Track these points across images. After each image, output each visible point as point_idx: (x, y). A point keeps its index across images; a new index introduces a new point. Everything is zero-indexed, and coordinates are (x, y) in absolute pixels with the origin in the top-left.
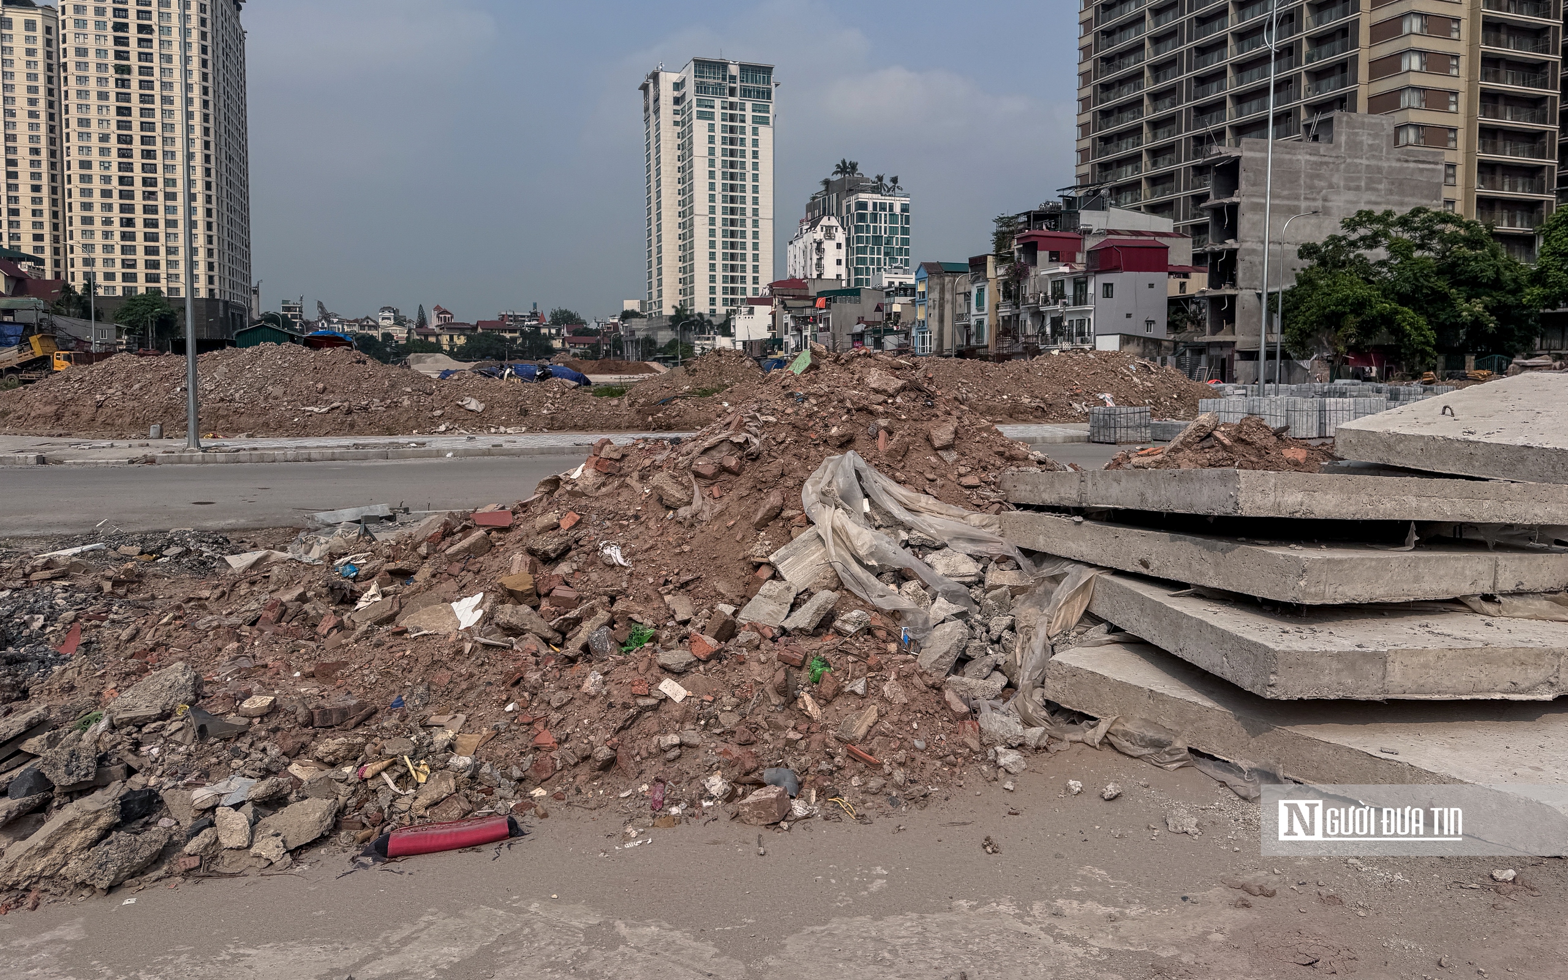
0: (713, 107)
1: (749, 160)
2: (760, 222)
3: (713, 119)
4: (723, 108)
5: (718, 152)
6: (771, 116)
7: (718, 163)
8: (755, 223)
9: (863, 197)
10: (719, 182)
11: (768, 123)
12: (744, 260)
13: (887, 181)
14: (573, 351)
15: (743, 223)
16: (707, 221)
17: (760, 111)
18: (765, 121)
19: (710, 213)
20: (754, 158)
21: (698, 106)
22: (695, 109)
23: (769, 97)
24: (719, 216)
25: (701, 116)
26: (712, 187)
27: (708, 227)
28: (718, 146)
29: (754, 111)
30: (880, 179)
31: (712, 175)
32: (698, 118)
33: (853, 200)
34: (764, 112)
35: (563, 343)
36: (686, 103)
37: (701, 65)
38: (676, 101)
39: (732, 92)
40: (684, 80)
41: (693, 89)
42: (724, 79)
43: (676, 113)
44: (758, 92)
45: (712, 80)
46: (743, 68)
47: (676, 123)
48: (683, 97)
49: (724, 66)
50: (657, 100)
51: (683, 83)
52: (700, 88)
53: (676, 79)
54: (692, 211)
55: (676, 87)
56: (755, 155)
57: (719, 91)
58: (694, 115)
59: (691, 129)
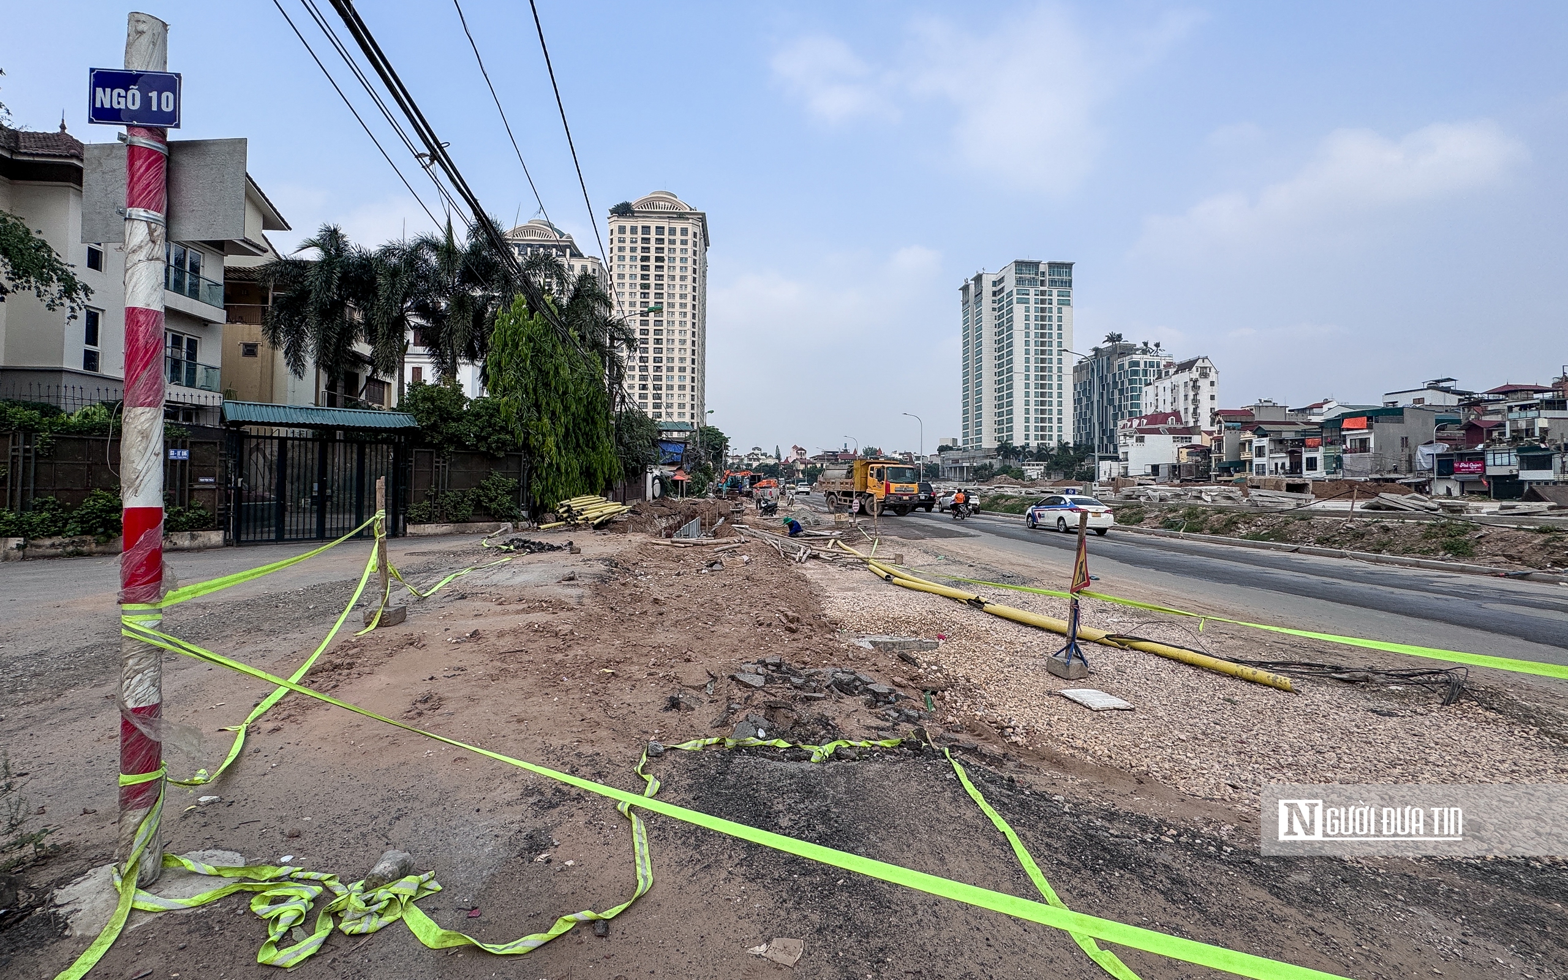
0: (1029, 294)
2: (1063, 377)
3: (1028, 303)
4: (1036, 295)
5: (1032, 326)
6: (1071, 299)
7: (1032, 335)
8: (1060, 378)
9: (1136, 357)
10: (1032, 348)
11: (1070, 305)
12: (1051, 405)
15: (1050, 378)
16: (1023, 377)
17: (1063, 296)
18: (1067, 304)
19: (1026, 371)
20: (1059, 329)
21: (1016, 294)
22: (1014, 297)
23: (1070, 286)
24: (1032, 373)
25: (1019, 301)
26: (1027, 352)
27: (1024, 382)
28: (1032, 322)
29: (1059, 296)
30: (1145, 345)
31: (1027, 343)
32: (1017, 303)
33: (1126, 360)
34: (1066, 297)
36: (1004, 294)
37: (1020, 265)
38: (994, 294)
39: (1042, 283)
40: (1003, 278)
41: (1014, 282)
42: (1037, 274)
43: (994, 302)
44: (1062, 282)
45: (1028, 276)
46: (1051, 265)
47: (994, 310)
48: (1002, 290)
49: (1037, 265)
50: (978, 295)
51: (1001, 280)
52: (1020, 281)
53: (995, 278)
54: (1010, 370)
55: (994, 284)
56: (1060, 327)
57: (1032, 282)
58: (1015, 301)
59: (1011, 311)
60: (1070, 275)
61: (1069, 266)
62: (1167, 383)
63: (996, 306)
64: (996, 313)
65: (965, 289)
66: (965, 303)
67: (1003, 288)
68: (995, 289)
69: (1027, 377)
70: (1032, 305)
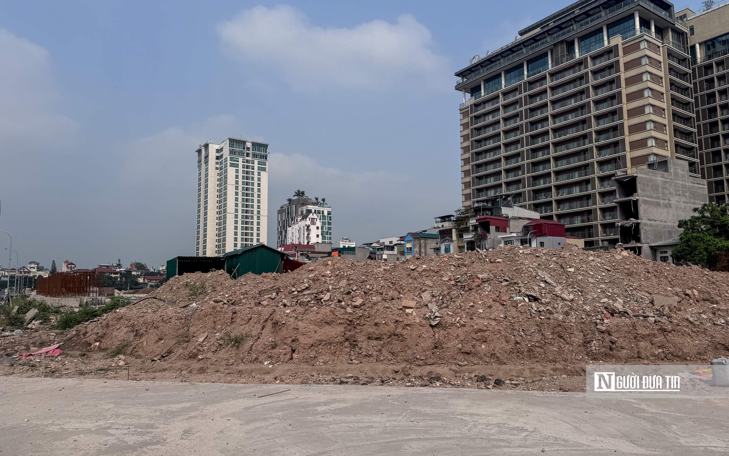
0: (238, 161)
1: (256, 187)
2: (261, 217)
3: (238, 167)
4: (243, 162)
5: (240, 183)
6: (267, 167)
7: (240, 188)
8: (258, 218)
9: (310, 207)
10: (240, 197)
11: (265, 171)
12: (253, 236)
13: (320, 200)
14: (150, 284)
15: (252, 217)
16: (234, 216)
17: (261, 165)
18: (264, 170)
19: (235, 212)
20: (258, 186)
21: (230, 160)
22: (229, 162)
23: (266, 159)
24: (240, 214)
25: (232, 165)
26: (237, 200)
27: (234, 219)
28: (240, 180)
29: (258, 164)
30: (317, 199)
31: (237, 194)
32: (230, 166)
33: (304, 209)
34: (264, 165)
35: (144, 280)
36: (223, 159)
37: (233, 142)
38: (217, 158)
39: (248, 155)
40: (222, 148)
41: (228, 152)
42: (244, 149)
43: (217, 163)
44: (261, 156)
45: (238, 149)
46: (254, 144)
47: (217, 168)
48: (222, 156)
49: (244, 143)
50: (207, 157)
51: (221, 150)
52: (232, 152)
53: (218, 147)
54: (225, 211)
55: (218, 151)
56: (259, 185)
57: (241, 154)
58: (228, 165)
59: (226, 171)
60: (266, 152)
61: (266, 146)
62: (296, 227)
63: (218, 166)
64: (218, 171)
65: (199, 151)
66: (200, 161)
67: (222, 155)
68: (217, 154)
69: (236, 217)
70: (240, 169)
